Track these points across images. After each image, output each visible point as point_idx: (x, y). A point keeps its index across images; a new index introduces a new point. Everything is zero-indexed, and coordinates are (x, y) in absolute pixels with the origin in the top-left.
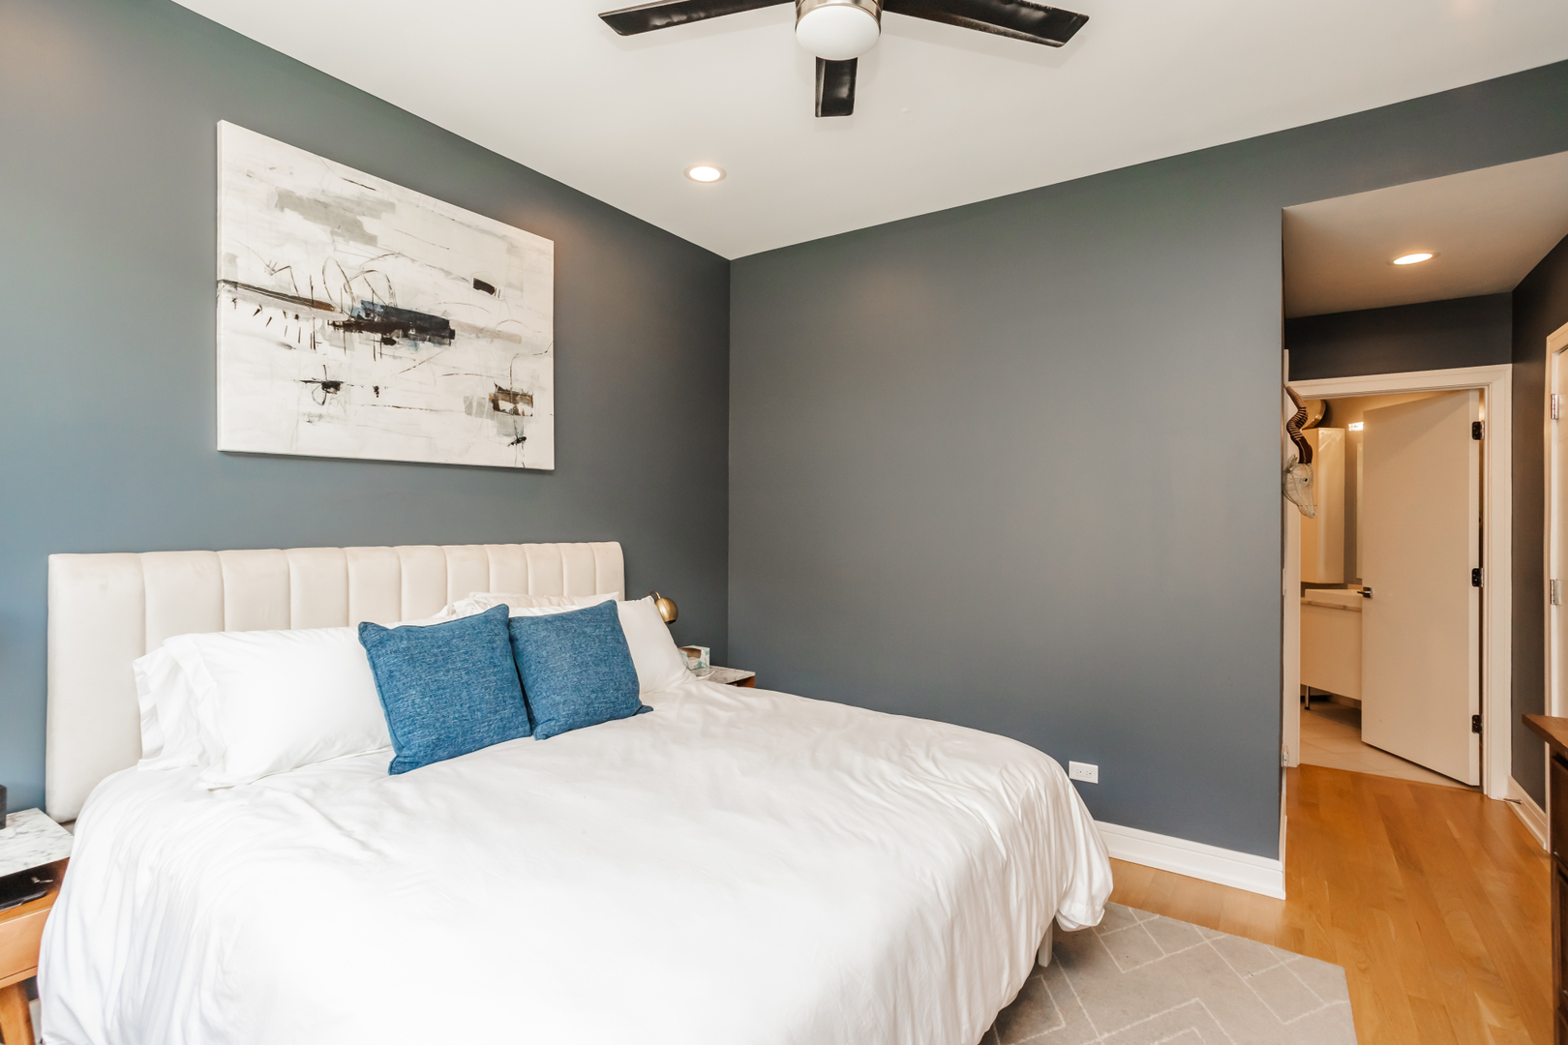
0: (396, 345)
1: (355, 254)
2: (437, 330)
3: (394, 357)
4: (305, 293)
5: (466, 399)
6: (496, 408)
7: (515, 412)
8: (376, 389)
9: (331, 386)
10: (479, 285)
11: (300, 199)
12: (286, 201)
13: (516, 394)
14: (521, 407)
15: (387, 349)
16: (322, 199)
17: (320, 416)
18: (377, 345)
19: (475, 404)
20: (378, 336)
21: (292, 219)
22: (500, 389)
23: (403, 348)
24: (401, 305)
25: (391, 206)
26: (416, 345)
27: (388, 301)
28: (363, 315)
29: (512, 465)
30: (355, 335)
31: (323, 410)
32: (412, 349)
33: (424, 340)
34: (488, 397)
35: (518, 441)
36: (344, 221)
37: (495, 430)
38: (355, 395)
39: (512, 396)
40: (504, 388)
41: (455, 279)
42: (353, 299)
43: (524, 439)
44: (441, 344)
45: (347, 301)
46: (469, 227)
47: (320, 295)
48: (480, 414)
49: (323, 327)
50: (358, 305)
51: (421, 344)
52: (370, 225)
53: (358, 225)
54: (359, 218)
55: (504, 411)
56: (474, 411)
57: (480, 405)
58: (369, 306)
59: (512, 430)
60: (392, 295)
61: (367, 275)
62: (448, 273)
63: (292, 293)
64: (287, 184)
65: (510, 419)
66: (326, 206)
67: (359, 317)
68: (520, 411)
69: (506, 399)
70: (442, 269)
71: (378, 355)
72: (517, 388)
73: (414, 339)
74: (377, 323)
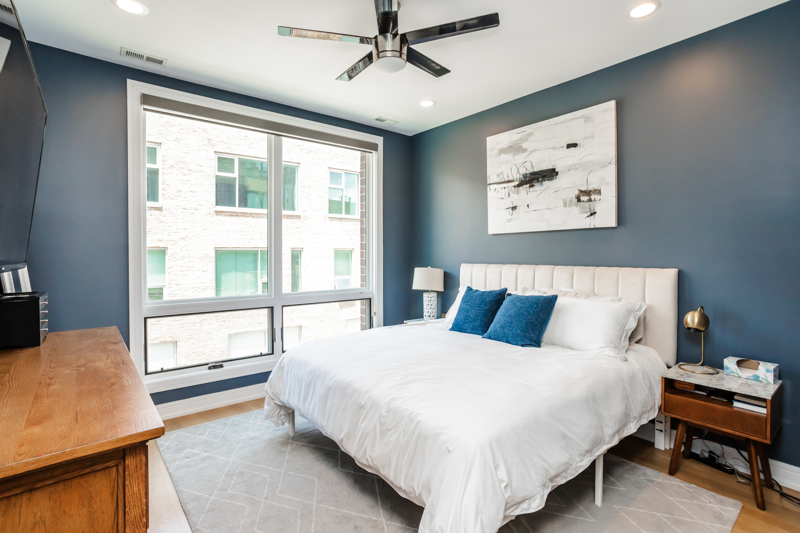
0: (535, 187)
1: (520, 158)
2: (550, 174)
3: (534, 191)
4: (506, 179)
5: (564, 200)
6: (579, 200)
7: (590, 200)
8: (528, 206)
9: (514, 208)
10: (569, 146)
11: (504, 149)
12: (502, 151)
13: (590, 191)
14: (593, 197)
15: (532, 189)
16: (510, 145)
17: (511, 219)
18: (528, 188)
19: (568, 202)
20: (528, 185)
21: (503, 155)
22: (581, 191)
23: (537, 187)
24: (536, 169)
25: (531, 134)
26: (542, 184)
27: (531, 171)
28: (523, 179)
29: (589, 227)
30: (521, 188)
31: (512, 217)
32: (540, 186)
33: (545, 181)
34: (575, 196)
35: (591, 215)
36: (516, 149)
37: (578, 212)
38: (521, 209)
39: (588, 193)
40: (583, 190)
41: (558, 149)
42: (520, 175)
43: (595, 213)
44: (552, 179)
45: (518, 176)
46: (564, 122)
47: (510, 178)
48: (571, 205)
49: (511, 189)
50: (522, 176)
51: (544, 183)
52: (524, 145)
53: (521, 147)
54: (521, 145)
55: (583, 201)
56: (568, 205)
57: (571, 201)
58: (525, 176)
59: (588, 210)
60: (533, 168)
61: (524, 165)
62: (554, 148)
63: (503, 181)
64: (501, 146)
65: (587, 204)
66: (511, 147)
67: (522, 180)
68: (593, 199)
69: (586, 195)
70: (552, 148)
71: (528, 192)
72: (591, 188)
73: (541, 182)
74: (528, 180)
